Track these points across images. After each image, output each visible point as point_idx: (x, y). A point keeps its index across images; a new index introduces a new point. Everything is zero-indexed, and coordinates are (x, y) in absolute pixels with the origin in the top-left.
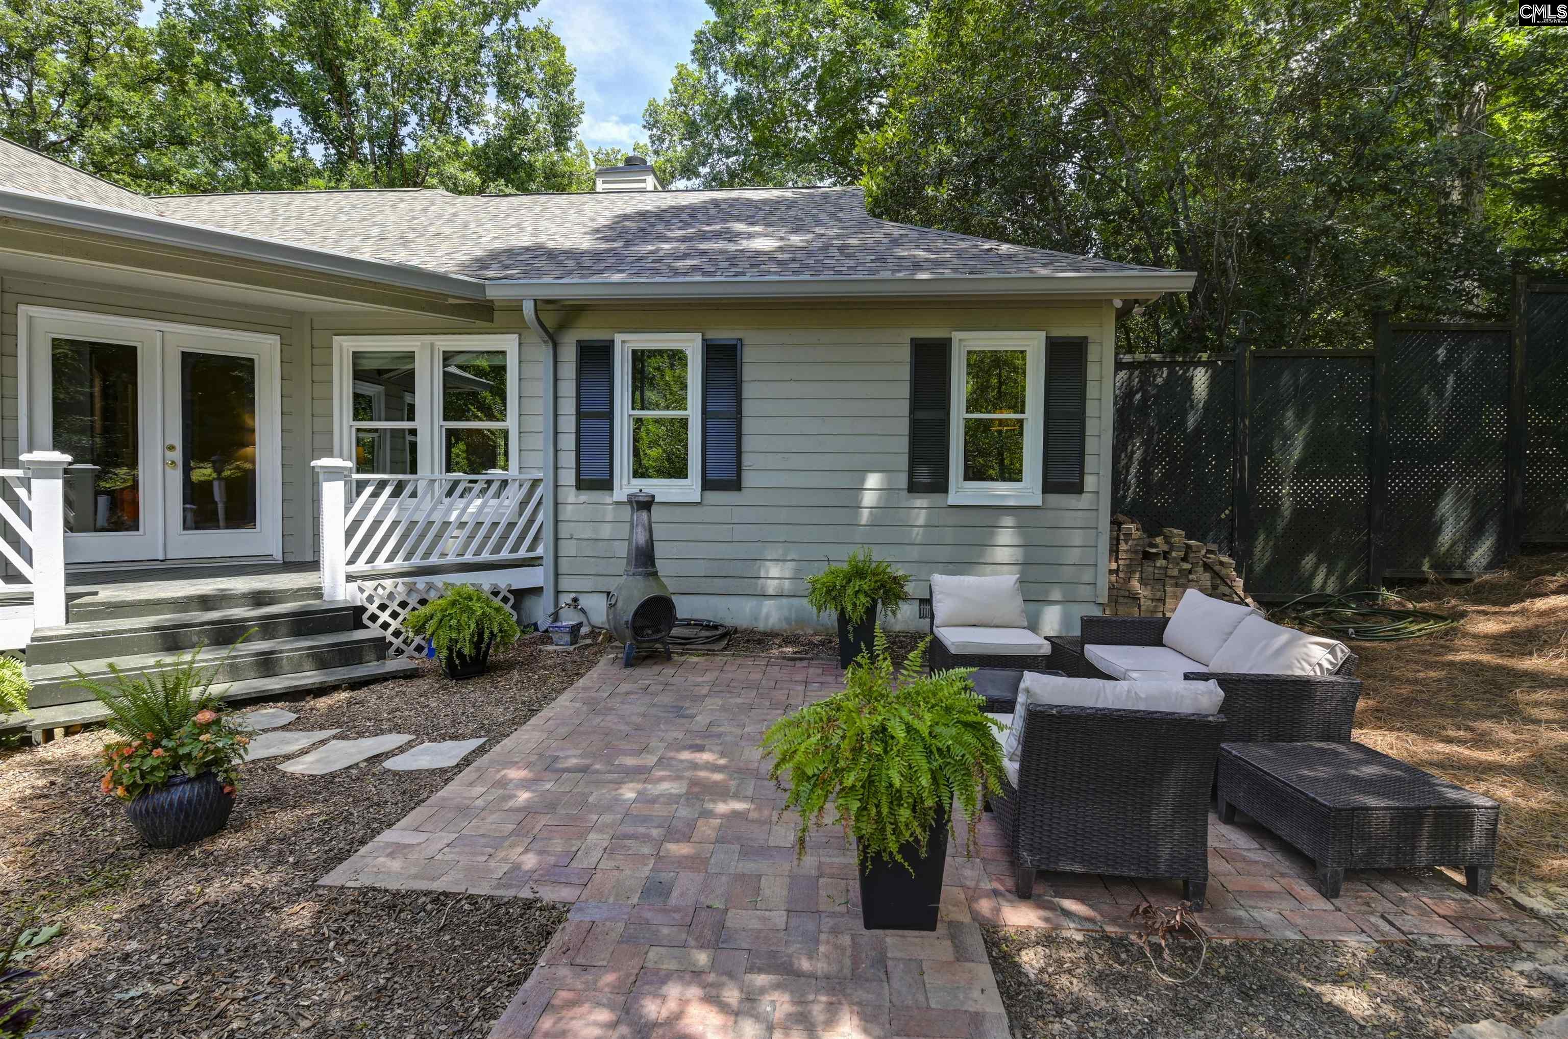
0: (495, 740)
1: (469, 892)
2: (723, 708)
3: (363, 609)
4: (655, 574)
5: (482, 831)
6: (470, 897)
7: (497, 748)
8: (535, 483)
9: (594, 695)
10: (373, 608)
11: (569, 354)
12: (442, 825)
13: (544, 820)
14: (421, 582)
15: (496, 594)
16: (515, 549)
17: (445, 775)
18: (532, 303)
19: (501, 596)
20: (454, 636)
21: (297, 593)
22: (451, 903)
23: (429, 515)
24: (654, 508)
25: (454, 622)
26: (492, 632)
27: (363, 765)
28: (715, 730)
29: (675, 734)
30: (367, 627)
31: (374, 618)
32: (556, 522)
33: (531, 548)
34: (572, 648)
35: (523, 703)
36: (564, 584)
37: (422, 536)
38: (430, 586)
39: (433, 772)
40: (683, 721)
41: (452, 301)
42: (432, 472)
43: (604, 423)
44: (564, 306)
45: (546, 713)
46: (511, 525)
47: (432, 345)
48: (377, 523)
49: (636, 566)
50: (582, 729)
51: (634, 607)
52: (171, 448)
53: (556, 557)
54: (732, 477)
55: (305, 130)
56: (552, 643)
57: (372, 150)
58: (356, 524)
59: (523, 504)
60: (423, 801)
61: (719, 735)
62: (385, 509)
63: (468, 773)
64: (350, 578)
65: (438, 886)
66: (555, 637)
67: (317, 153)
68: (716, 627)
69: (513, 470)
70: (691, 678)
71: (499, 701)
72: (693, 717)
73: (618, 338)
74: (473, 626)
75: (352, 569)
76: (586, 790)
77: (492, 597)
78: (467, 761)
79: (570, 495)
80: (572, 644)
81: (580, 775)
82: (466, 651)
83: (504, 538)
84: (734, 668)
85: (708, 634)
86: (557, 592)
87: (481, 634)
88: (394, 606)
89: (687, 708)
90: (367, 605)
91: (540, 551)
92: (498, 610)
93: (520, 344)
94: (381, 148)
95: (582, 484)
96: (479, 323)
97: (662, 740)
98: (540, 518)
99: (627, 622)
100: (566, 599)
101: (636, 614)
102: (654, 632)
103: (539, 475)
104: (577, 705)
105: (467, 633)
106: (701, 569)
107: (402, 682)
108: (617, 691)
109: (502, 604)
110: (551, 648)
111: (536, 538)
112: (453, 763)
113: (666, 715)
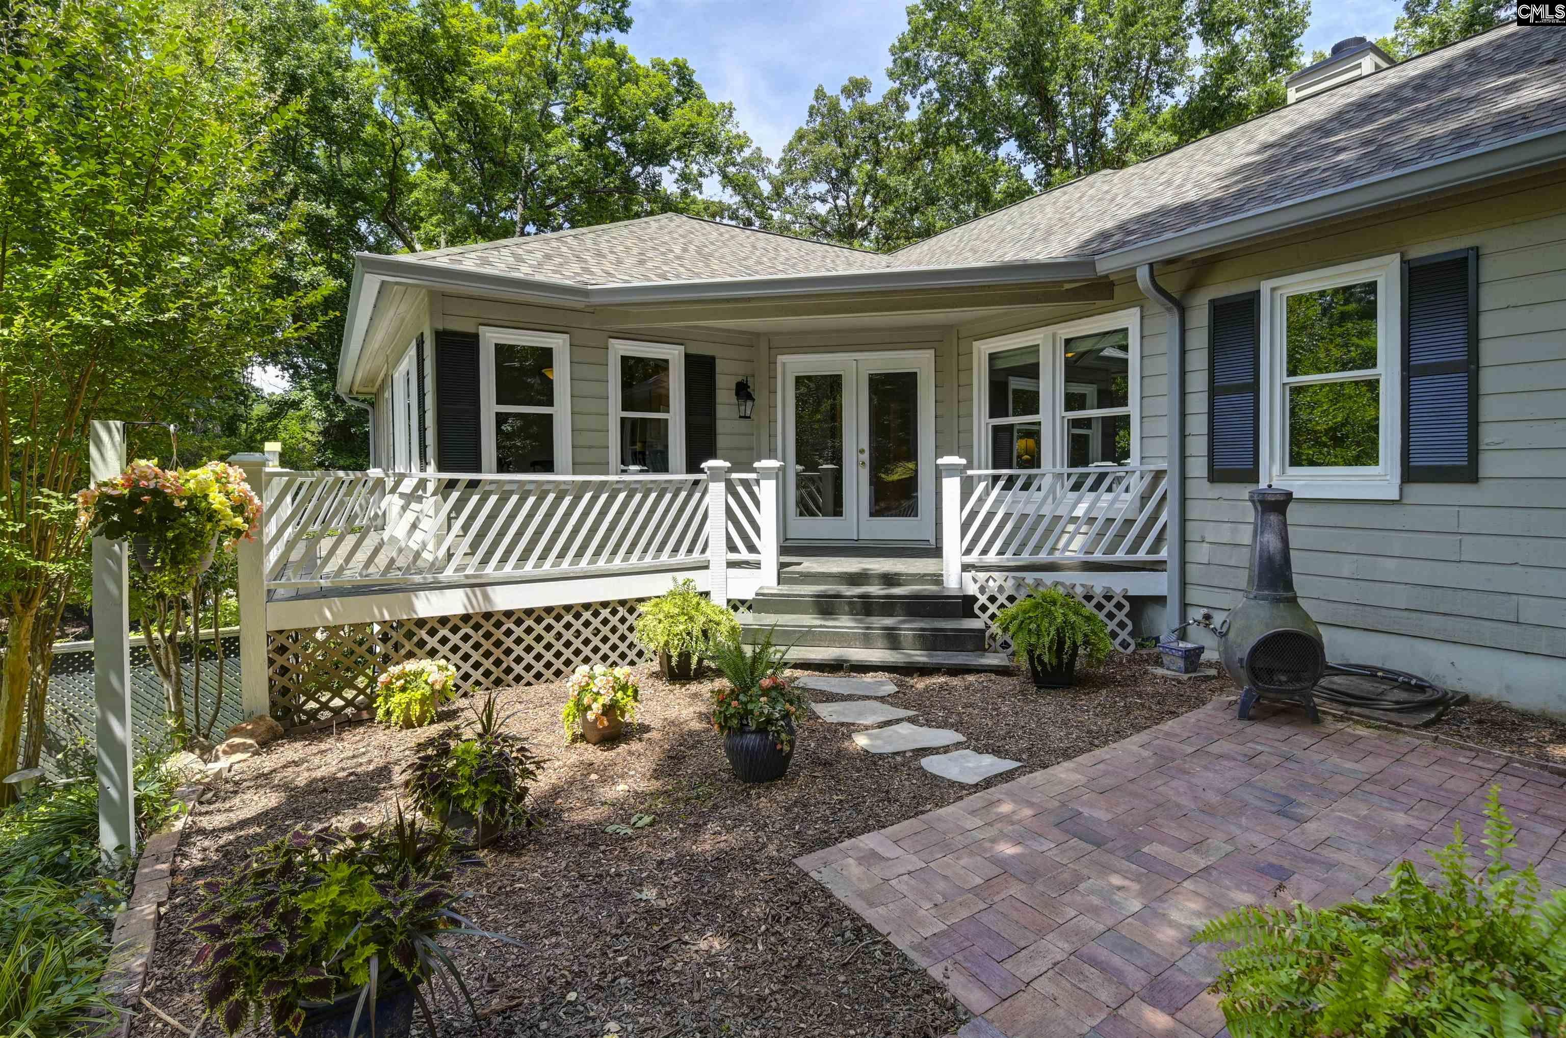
0: (1028, 768)
1: (890, 938)
2: (1363, 824)
3: (974, 599)
4: (1293, 600)
5: (948, 873)
6: (887, 943)
7: (1023, 780)
8: (1158, 475)
9: (1173, 745)
10: (983, 599)
11: (1200, 318)
12: (919, 848)
13: (1016, 889)
14: (1030, 578)
15: (1089, 598)
16: (1133, 549)
17: (960, 790)
18: (1147, 268)
19: (1094, 602)
20: (1033, 640)
21: (921, 578)
22: (868, 940)
23: (1040, 507)
24: (1291, 507)
25: (1033, 626)
26: (1074, 643)
27: (908, 754)
28: (1328, 853)
29: (1254, 838)
30: (977, 617)
31: (984, 608)
32: (1183, 521)
33: (1154, 549)
34: (1185, 677)
35: (1089, 732)
36: (1194, 595)
37: (1033, 530)
38: (1038, 583)
39: (952, 784)
40: (1284, 821)
41: (1067, 286)
42: (1054, 466)
43: (1250, 396)
44: (1194, 261)
45: (1099, 753)
46: (1129, 523)
47: (1054, 336)
48: (990, 515)
49: (1260, 587)
50: (1131, 787)
51: (1253, 641)
52: (862, 451)
53: (1183, 563)
54: (1462, 462)
55: (1020, 156)
56: (1161, 665)
57: (1076, 153)
58: (973, 514)
59: (1144, 499)
60: (922, 812)
61: (1330, 866)
62: (998, 502)
63: (976, 800)
64: (966, 568)
65: (871, 915)
66: (1166, 660)
67: (1030, 172)
68: (1421, 688)
69: (1133, 461)
70: (1335, 759)
71: (1065, 723)
72: (1301, 821)
73: (1266, 287)
74: (1053, 633)
75: (969, 559)
76: (1085, 872)
77: (1085, 602)
78: (989, 783)
79: (1199, 487)
80: (1187, 671)
81: (1090, 847)
82: (1046, 659)
83: (1120, 536)
84: (1424, 762)
85: (1402, 695)
86: (1184, 606)
87: (1061, 643)
88: (1002, 599)
89: (1300, 805)
90: (979, 596)
91: (1163, 554)
92: (1088, 619)
93: (1142, 318)
94: (1084, 147)
95: (1216, 476)
96: (1100, 303)
97: (1231, 840)
98: (1163, 518)
99: (1241, 660)
100: (1196, 614)
101: (1255, 650)
102: (1290, 681)
103: (1163, 465)
104: (1146, 753)
105: (1046, 640)
106: (1401, 598)
107: (993, 677)
108: (1210, 749)
109: (1096, 612)
110: (1160, 671)
111: (1160, 539)
112: (972, 780)
113: (1259, 803)
